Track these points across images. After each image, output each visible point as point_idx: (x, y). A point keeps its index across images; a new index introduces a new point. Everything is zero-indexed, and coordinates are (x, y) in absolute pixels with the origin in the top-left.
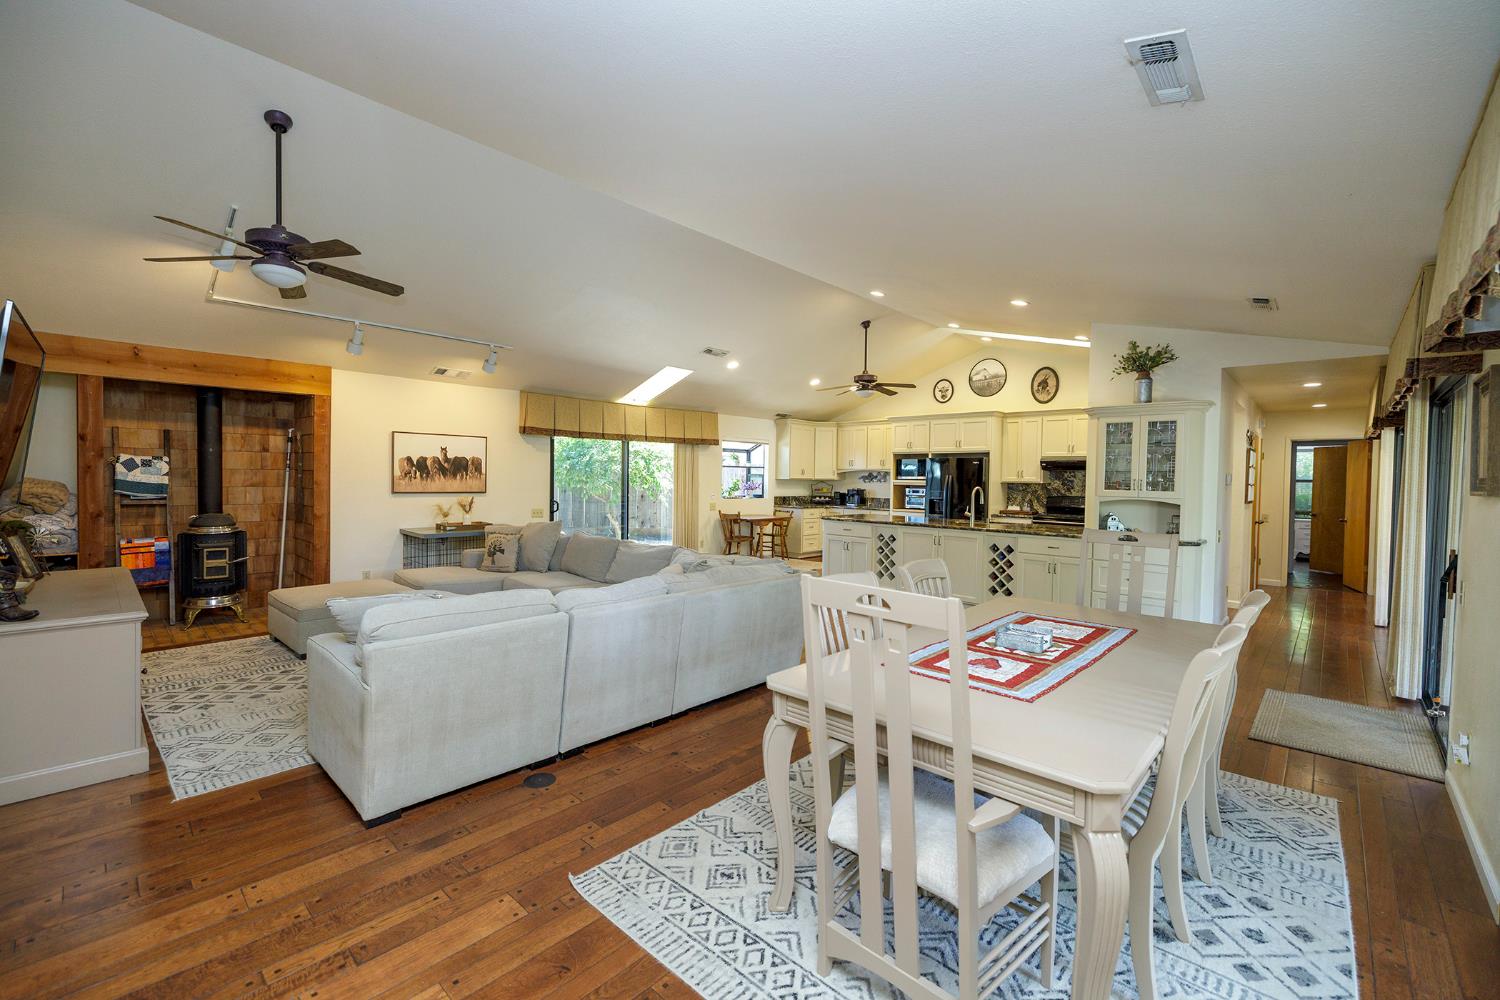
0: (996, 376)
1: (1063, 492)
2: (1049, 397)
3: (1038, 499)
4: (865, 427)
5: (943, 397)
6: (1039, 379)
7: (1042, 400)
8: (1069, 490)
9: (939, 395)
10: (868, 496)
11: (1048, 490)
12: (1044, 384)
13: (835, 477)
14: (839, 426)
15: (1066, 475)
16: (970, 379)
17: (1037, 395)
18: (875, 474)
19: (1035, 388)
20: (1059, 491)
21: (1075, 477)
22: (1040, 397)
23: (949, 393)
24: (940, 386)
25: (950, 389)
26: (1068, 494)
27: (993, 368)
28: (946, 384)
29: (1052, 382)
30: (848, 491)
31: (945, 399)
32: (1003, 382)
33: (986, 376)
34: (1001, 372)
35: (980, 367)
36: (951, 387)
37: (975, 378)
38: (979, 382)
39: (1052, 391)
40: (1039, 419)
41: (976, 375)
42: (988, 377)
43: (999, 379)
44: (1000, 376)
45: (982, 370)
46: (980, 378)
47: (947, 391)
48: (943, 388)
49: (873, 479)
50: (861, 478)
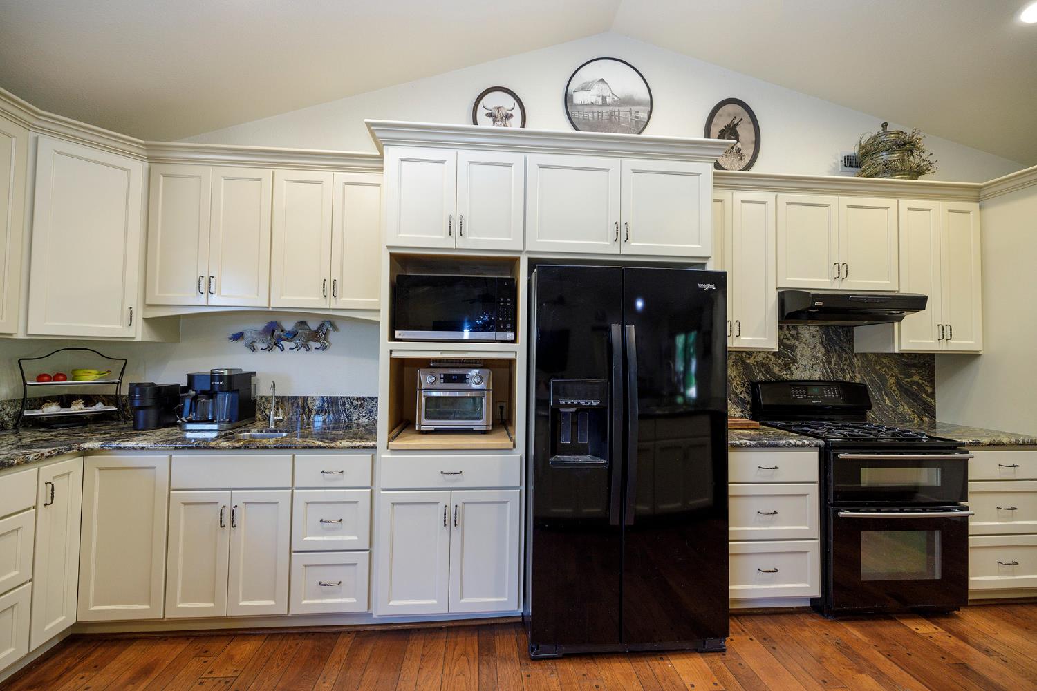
0: (628, 101)
1: (776, 370)
2: (744, 164)
4: (265, 174)
6: (720, 123)
8: (787, 366)
10: (263, 390)
12: (730, 131)
13: (138, 333)
14: (155, 156)
16: (567, 98)
18: (289, 326)
20: (769, 370)
21: (797, 338)
24: (492, 101)
25: (517, 112)
26: (786, 375)
27: (623, 83)
28: (506, 102)
29: (745, 131)
30: (191, 378)
32: (646, 116)
33: (604, 98)
34: (641, 93)
35: (587, 74)
36: (517, 106)
37: (579, 98)
38: (586, 109)
39: (748, 152)
40: (769, 197)
41: (583, 89)
42: (609, 100)
43: (635, 108)
44: (639, 103)
45: (593, 82)
46: (594, 99)
47: (508, 117)
48: (498, 108)
49: (282, 342)
50: (238, 337)
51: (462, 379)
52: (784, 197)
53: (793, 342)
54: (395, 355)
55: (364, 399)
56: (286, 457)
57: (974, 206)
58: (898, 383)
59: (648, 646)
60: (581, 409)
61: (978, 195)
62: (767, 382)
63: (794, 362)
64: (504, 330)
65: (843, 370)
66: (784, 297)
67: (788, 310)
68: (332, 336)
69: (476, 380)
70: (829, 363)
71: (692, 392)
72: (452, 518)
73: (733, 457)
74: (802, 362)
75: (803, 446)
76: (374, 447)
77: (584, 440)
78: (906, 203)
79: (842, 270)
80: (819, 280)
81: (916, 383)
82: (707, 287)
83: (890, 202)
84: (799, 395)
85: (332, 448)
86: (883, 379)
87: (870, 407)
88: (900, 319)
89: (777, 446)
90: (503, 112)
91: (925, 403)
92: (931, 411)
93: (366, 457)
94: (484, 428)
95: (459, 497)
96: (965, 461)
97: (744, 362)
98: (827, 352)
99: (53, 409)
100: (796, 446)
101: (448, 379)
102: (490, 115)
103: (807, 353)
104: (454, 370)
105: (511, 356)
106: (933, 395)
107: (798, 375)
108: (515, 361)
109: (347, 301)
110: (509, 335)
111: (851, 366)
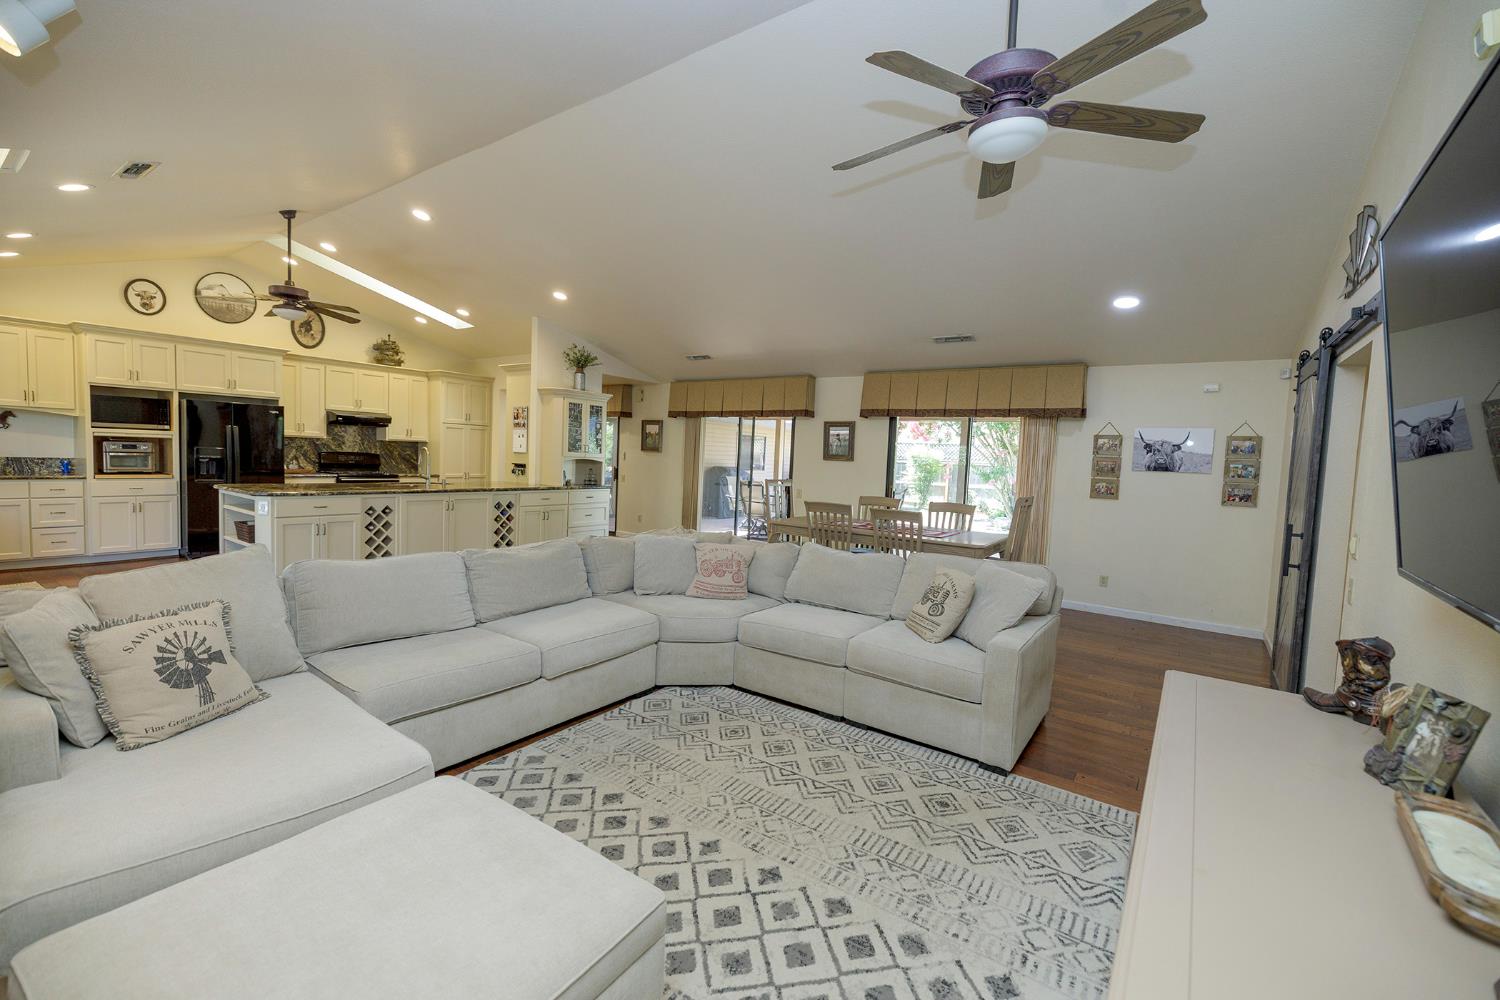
0: (239, 300)
1: (333, 447)
2: (315, 342)
3: (305, 455)
5: (144, 305)
7: (304, 342)
8: (339, 445)
9: (136, 302)
11: (316, 445)
12: (306, 325)
15: (336, 430)
16: (197, 292)
17: (299, 336)
19: (297, 329)
20: (329, 447)
21: (345, 432)
22: (304, 340)
23: (157, 303)
24: (139, 287)
25: (159, 296)
26: (338, 450)
27: (236, 288)
28: (152, 290)
29: (317, 326)
31: (147, 308)
32: (252, 310)
33: (223, 296)
35: (212, 280)
36: (159, 293)
37: (205, 293)
38: (211, 300)
39: (319, 337)
40: (320, 367)
41: (208, 288)
42: (226, 297)
43: (245, 304)
44: (247, 302)
45: (215, 285)
46: (216, 295)
47: (152, 298)
48: (144, 292)
51: (135, 447)
52: (329, 367)
53: (343, 433)
54: (96, 434)
56: (26, 482)
57: (425, 379)
58: (399, 454)
60: (211, 459)
61: (428, 375)
62: (328, 453)
63: (343, 443)
64: (162, 424)
65: (371, 448)
66: (329, 414)
67: (331, 421)
68: (10, 420)
69: (145, 448)
70: (363, 444)
72: (138, 509)
74: (348, 444)
76: (85, 478)
78: (392, 375)
79: (358, 403)
80: (346, 407)
81: (407, 454)
82: (274, 412)
83: (385, 374)
84: (345, 459)
85: (59, 479)
86: (391, 452)
87: (379, 464)
88: (385, 427)
90: (148, 295)
91: (412, 463)
93: (80, 482)
94: (151, 471)
95: (140, 500)
98: (362, 440)
101: (124, 447)
102: (138, 295)
103: (351, 439)
104: (130, 443)
105: (169, 437)
106: (417, 460)
107: (346, 449)
108: (171, 439)
109: (43, 402)
110: (167, 427)
111: (375, 446)
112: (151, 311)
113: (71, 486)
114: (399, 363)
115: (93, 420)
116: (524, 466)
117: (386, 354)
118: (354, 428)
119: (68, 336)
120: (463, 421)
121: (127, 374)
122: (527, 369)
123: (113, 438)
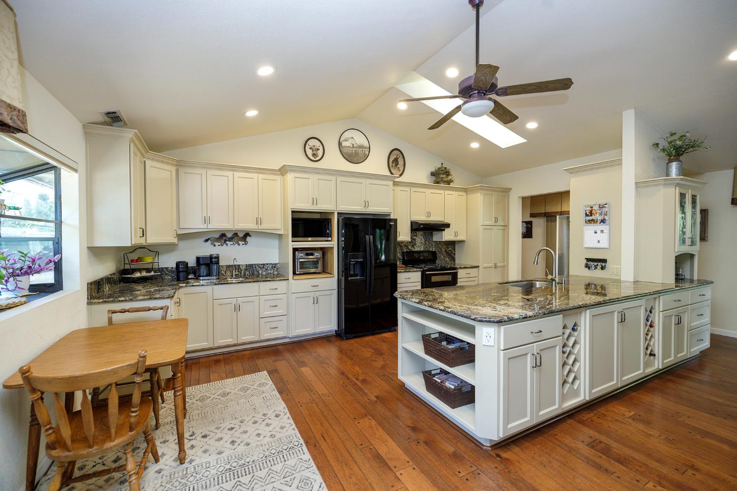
0: (361, 147)
1: (410, 247)
4: (230, 174)
5: (314, 155)
8: (413, 246)
9: (310, 153)
12: (396, 161)
14: (180, 165)
15: (414, 234)
16: (340, 144)
17: (392, 170)
18: (229, 235)
20: (408, 248)
23: (320, 153)
24: (312, 143)
25: (321, 148)
26: (413, 250)
27: (360, 140)
28: (318, 144)
30: (198, 259)
31: (315, 157)
32: (368, 153)
33: (353, 145)
34: (366, 144)
35: (347, 135)
36: (321, 146)
37: (344, 144)
38: (347, 149)
39: (402, 169)
40: (408, 189)
41: (345, 140)
42: (355, 146)
43: (364, 150)
44: (365, 148)
45: (349, 138)
46: (349, 145)
47: (318, 150)
48: (314, 146)
49: (227, 242)
50: (207, 241)
51: (312, 254)
52: (413, 189)
53: (415, 237)
54: (294, 247)
55: (264, 264)
56: (258, 284)
57: (465, 193)
58: (445, 250)
59: (376, 332)
60: (357, 262)
61: (466, 190)
62: (407, 252)
63: (415, 244)
64: (328, 237)
65: (430, 247)
66: (412, 223)
67: (413, 228)
69: (318, 255)
70: (426, 244)
71: (383, 258)
72: (316, 301)
73: (399, 275)
74: (418, 244)
75: (417, 271)
76: (288, 279)
77: (357, 272)
78: (447, 192)
79: (429, 214)
80: (421, 218)
81: (450, 250)
82: (392, 223)
83: (442, 192)
84: (416, 256)
85: (274, 280)
86: (441, 249)
87: (437, 259)
88: (444, 230)
89: (410, 271)
90: (316, 147)
91: (453, 257)
92: (453, 259)
93: (286, 283)
94: (320, 272)
95: (317, 294)
96: (457, 272)
97: (400, 245)
98: (425, 241)
99: (138, 275)
100: (415, 271)
101: (306, 255)
102: (311, 148)
103: (419, 241)
104: (309, 251)
105: (332, 246)
106: (454, 254)
107: (417, 249)
108: (333, 247)
109: (265, 226)
110: (330, 239)
111: (432, 245)
112: (317, 159)
113: (280, 285)
114: (449, 182)
115: (293, 236)
116: (605, 261)
117: (441, 177)
118: (421, 233)
119: (278, 178)
120: (493, 223)
121: (311, 201)
122: (618, 163)
123: (300, 248)
